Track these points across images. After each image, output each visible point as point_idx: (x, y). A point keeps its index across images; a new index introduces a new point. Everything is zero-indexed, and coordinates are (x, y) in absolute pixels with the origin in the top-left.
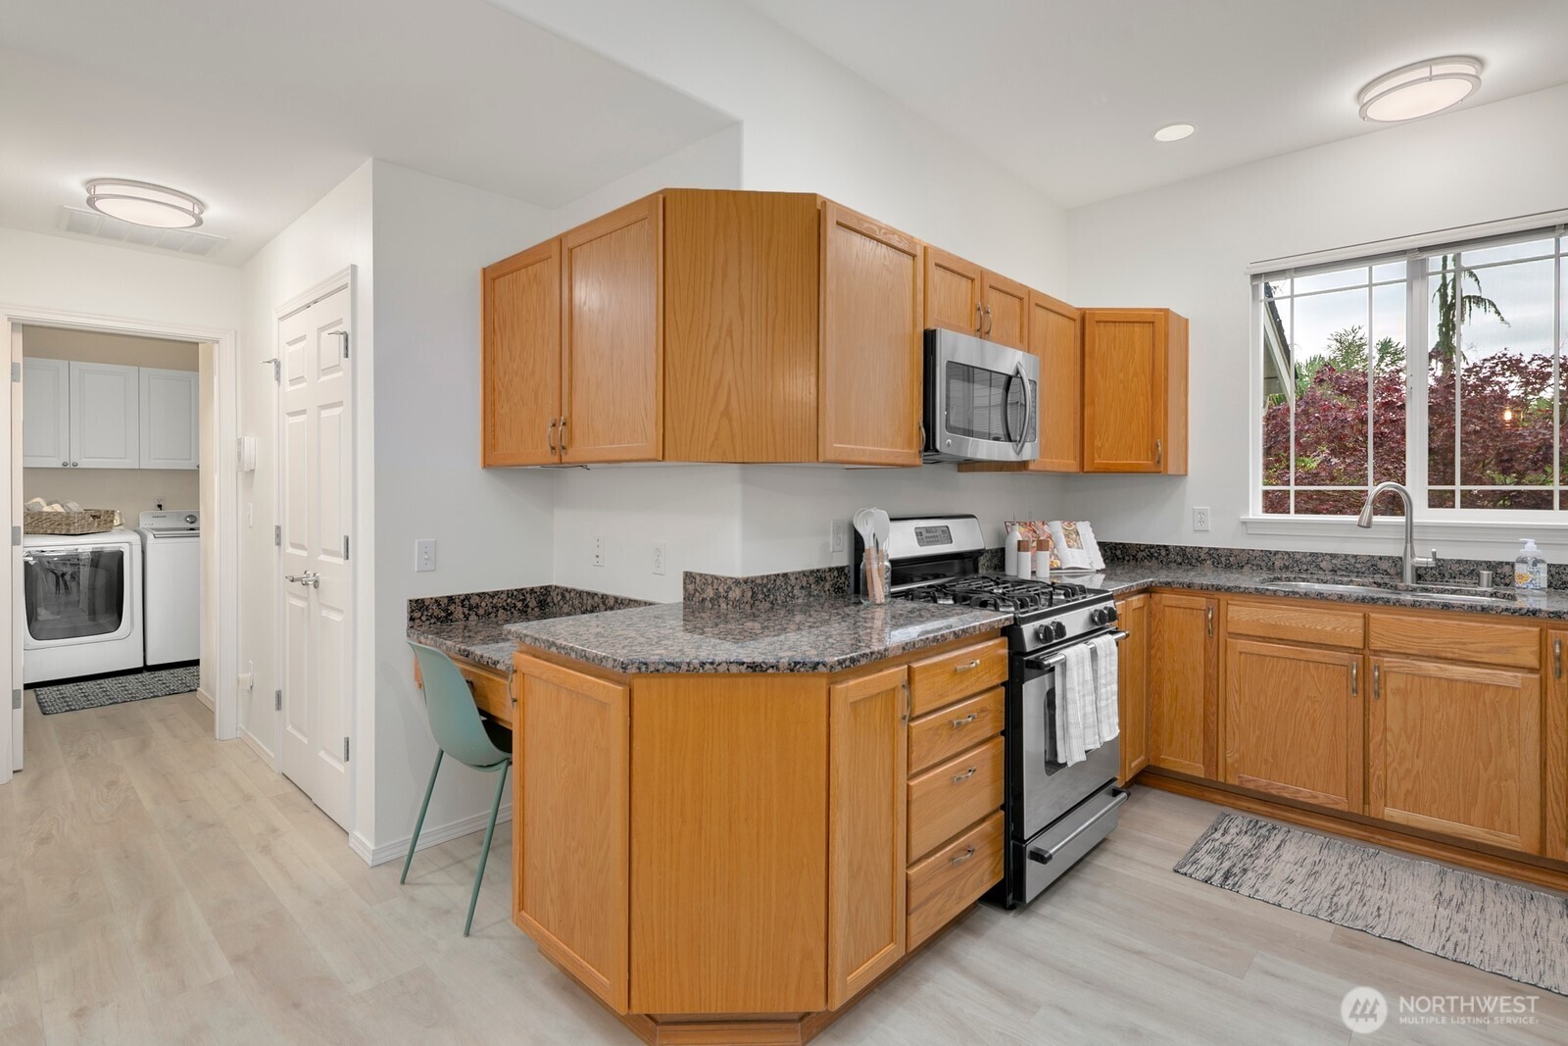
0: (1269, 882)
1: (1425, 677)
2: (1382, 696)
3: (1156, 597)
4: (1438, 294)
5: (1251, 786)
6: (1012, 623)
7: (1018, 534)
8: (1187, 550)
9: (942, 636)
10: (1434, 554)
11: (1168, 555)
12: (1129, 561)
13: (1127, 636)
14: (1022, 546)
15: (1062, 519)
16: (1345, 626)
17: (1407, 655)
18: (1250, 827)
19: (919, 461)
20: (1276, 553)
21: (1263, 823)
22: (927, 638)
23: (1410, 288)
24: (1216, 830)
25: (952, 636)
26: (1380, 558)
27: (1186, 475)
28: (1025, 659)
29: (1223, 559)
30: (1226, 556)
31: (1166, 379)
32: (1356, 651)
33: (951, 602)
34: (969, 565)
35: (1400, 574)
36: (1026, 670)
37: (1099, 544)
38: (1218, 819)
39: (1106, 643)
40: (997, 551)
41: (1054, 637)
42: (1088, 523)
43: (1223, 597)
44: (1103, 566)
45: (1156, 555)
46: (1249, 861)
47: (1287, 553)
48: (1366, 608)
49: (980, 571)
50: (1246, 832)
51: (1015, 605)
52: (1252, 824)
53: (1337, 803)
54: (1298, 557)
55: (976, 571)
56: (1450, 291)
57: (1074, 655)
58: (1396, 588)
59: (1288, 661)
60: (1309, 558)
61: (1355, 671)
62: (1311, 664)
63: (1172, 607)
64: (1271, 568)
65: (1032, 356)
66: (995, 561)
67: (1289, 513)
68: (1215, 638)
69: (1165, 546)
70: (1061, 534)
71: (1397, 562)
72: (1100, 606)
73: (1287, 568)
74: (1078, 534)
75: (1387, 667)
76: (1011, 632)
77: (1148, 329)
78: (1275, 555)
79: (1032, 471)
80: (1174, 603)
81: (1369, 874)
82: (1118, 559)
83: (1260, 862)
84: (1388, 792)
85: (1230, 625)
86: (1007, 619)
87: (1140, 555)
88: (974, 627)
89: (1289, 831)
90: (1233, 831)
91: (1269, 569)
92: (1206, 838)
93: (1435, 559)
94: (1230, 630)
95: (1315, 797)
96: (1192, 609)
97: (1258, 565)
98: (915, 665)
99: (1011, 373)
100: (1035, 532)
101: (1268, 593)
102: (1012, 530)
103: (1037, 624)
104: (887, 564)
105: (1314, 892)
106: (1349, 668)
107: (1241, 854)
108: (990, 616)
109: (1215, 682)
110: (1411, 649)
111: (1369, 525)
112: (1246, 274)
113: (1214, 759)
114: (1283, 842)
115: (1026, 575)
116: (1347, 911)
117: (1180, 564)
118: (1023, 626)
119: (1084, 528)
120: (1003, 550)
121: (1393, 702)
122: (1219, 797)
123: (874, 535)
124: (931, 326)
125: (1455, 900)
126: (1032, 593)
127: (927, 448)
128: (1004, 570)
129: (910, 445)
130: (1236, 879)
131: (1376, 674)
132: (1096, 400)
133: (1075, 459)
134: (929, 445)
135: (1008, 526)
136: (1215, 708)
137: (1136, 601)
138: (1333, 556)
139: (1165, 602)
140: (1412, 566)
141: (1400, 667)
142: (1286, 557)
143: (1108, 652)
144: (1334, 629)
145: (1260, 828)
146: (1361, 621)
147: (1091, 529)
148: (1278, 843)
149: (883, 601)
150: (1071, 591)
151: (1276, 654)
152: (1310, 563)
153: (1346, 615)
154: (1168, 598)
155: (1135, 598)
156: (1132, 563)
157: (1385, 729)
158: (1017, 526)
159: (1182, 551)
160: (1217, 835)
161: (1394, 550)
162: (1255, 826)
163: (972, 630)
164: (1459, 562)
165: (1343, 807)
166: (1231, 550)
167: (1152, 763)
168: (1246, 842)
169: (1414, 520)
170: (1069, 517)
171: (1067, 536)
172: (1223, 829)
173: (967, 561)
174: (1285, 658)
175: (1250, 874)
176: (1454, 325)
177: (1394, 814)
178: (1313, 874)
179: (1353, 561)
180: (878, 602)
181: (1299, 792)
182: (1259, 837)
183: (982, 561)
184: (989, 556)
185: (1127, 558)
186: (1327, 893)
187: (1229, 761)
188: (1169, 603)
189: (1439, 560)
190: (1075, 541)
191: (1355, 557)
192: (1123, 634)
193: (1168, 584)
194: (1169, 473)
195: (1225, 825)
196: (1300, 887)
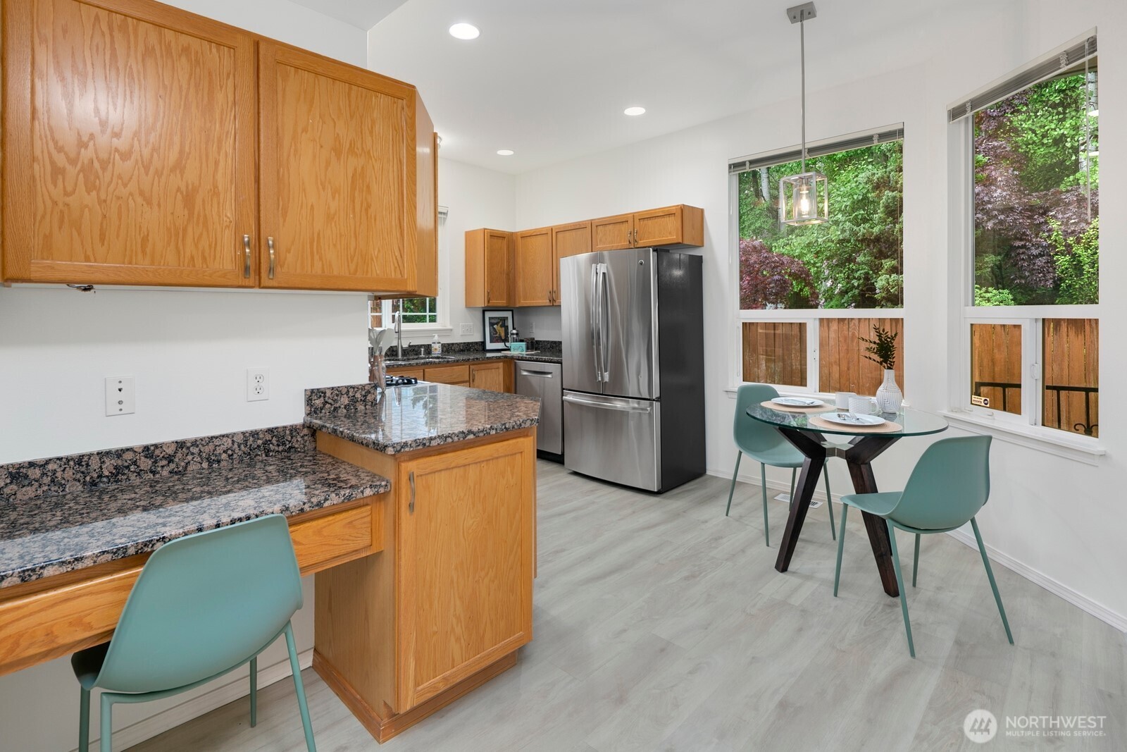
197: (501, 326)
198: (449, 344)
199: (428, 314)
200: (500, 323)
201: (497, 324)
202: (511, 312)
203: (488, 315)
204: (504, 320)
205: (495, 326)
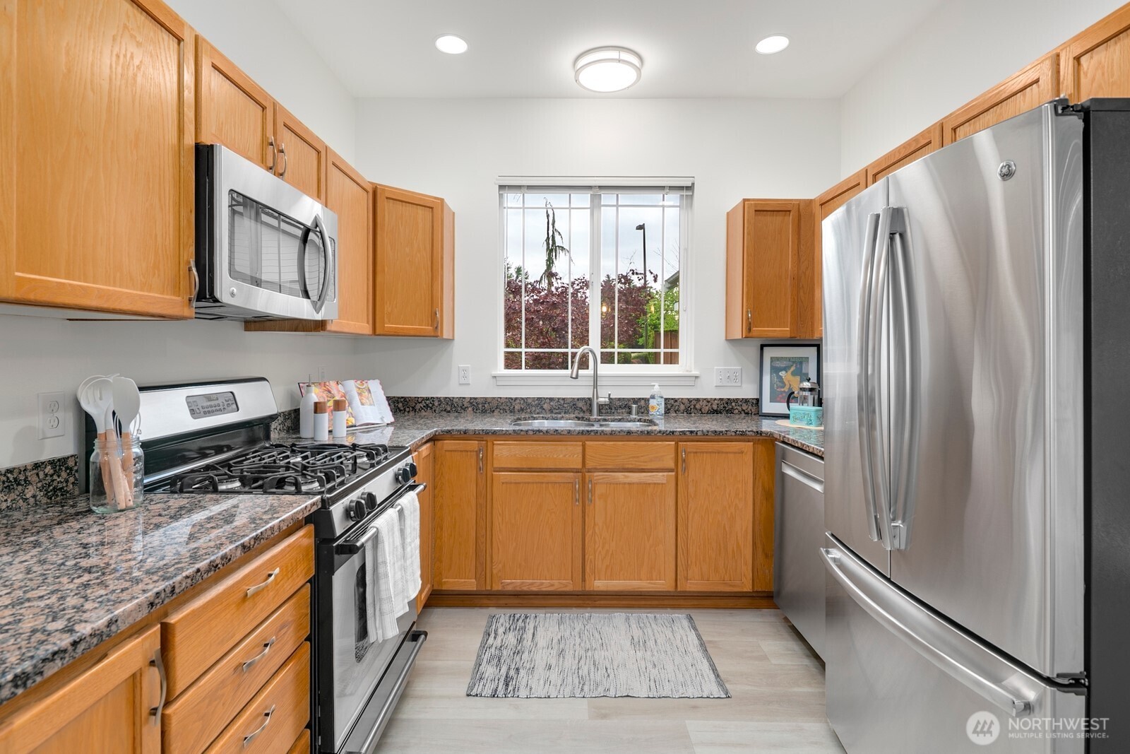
0: (536, 676)
1: (617, 484)
2: (593, 501)
3: (439, 444)
4: (545, 243)
5: (510, 588)
6: (320, 506)
7: (315, 395)
8: (454, 400)
9: (224, 557)
10: (610, 395)
11: (440, 405)
12: (409, 412)
13: (425, 487)
14: (318, 408)
15: (356, 379)
16: (569, 455)
17: (606, 470)
18: (511, 623)
19: (189, 312)
20: (516, 399)
21: (519, 615)
22: (198, 570)
23: (592, 214)
24: (489, 635)
25: (239, 552)
26: (578, 399)
27: (453, 339)
28: (334, 545)
29: (480, 406)
30: (482, 403)
31: (442, 258)
32: (577, 471)
33: (237, 484)
34: (260, 432)
35: (590, 411)
36: (336, 557)
37: (388, 398)
38: (488, 622)
39: (410, 500)
40: (290, 413)
41: (365, 509)
42: (377, 381)
43: (489, 438)
44: (392, 419)
45: (431, 405)
46: (517, 659)
47: (522, 399)
48: (583, 437)
49: (272, 435)
50: (510, 629)
51: (320, 480)
52: (512, 618)
53: (566, 586)
54: (529, 401)
55: (268, 437)
56: (551, 242)
57: (384, 522)
58: (589, 420)
59: (535, 485)
60: (537, 402)
61: (577, 486)
62: (550, 485)
63: (451, 451)
64: (512, 411)
65: (330, 213)
66: (288, 423)
67: (521, 369)
68: (484, 473)
69: (437, 398)
70: (355, 393)
71: (589, 402)
72: (401, 465)
73: (522, 410)
74: (369, 391)
75: (596, 480)
76: (319, 519)
77: (428, 212)
78: (515, 401)
79: (330, 331)
80: (453, 448)
81: (592, 638)
82: (400, 411)
83: (525, 656)
84: (596, 570)
85: (495, 462)
86: (314, 504)
87: (418, 406)
88: (272, 528)
89: (536, 617)
90: (501, 631)
91: (511, 412)
92: (484, 646)
93: (610, 399)
94: (495, 466)
95: (552, 585)
96: (467, 451)
97: (504, 409)
98: (173, 619)
99: (309, 223)
100: (329, 392)
101: (522, 433)
102: (308, 392)
103: (346, 501)
104: (137, 450)
105: (566, 670)
106: (573, 484)
107: (512, 654)
108: (291, 505)
109: (484, 509)
110: (609, 465)
111: (577, 378)
112: (495, 184)
113: (483, 573)
114: (535, 628)
115: (325, 438)
116: (590, 680)
117: (449, 412)
118: (331, 508)
119: (375, 386)
120: (297, 412)
121: (599, 503)
122: (486, 601)
123: (114, 413)
124: (206, 140)
125: (641, 641)
126: (337, 462)
127: (200, 297)
128: (299, 432)
129: (176, 290)
130: (514, 683)
131: (590, 486)
132: (386, 269)
133: (368, 323)
134: (206, 292)
135: (303, 387)
136: (484, 531)
137: (425, 449)
138: (551, 399)
139: (446, 448)
140: (597, 403)
141: (603, 478)
142: (522, 402)
143: (412, 510)
144: (565, 456)
145: (518, 620)
146: (581, 448)
147: (381, 387)
148: (532, 631)
149: (131, 503)
150: (372, 452)
151: (526, 481)
152: (537, 406)
153: (572, 445)
154: (448, 444)
155: (424, 447)
156: (412, 414)
157: (595, 525)
158: (313, 388)
159: (449, 401)
160: (491, 640)
161: (586, 393)
162: (514, 620)
163: (269, 533)
164: (619, 399)
165: (570, 588)
166: (486, 398)
167: (435, 588)
168: (511, 639)
169: (598, 373)
170: (362, 377)
171: (360, 394)
172: (493, 632)
173: (256, 430)
174: (533, 483)
175: (522, 672)
176: (553, 261)
177: (600, 584)
178: (561, 653)
179: (562, 402)
180: (122, 506)
181: (542, 584)
182: (519, 630)
183: (274, 425)
184: (281, 419)
185: (407, 409)
186: (574, 668)
187: (495, 572)
188: (450, 448)
189: (612, 399)
190: (368, 398)
191: (564, 399)
192: (421, 487)
193: (449, 432)
194: (445, 337)
195: (494, 627)
196: (557, 670)
197: (794, 374)
198: (690, 400)
199: (662, 350)
200: (793, 369)
201: (785, 369)
202: (815, 349)
203: (769, 353)
204: (801, 363)
205: (782, 374)
